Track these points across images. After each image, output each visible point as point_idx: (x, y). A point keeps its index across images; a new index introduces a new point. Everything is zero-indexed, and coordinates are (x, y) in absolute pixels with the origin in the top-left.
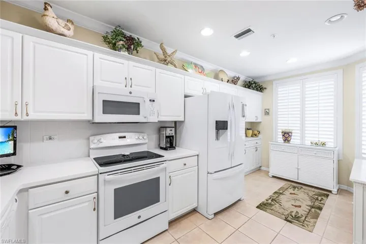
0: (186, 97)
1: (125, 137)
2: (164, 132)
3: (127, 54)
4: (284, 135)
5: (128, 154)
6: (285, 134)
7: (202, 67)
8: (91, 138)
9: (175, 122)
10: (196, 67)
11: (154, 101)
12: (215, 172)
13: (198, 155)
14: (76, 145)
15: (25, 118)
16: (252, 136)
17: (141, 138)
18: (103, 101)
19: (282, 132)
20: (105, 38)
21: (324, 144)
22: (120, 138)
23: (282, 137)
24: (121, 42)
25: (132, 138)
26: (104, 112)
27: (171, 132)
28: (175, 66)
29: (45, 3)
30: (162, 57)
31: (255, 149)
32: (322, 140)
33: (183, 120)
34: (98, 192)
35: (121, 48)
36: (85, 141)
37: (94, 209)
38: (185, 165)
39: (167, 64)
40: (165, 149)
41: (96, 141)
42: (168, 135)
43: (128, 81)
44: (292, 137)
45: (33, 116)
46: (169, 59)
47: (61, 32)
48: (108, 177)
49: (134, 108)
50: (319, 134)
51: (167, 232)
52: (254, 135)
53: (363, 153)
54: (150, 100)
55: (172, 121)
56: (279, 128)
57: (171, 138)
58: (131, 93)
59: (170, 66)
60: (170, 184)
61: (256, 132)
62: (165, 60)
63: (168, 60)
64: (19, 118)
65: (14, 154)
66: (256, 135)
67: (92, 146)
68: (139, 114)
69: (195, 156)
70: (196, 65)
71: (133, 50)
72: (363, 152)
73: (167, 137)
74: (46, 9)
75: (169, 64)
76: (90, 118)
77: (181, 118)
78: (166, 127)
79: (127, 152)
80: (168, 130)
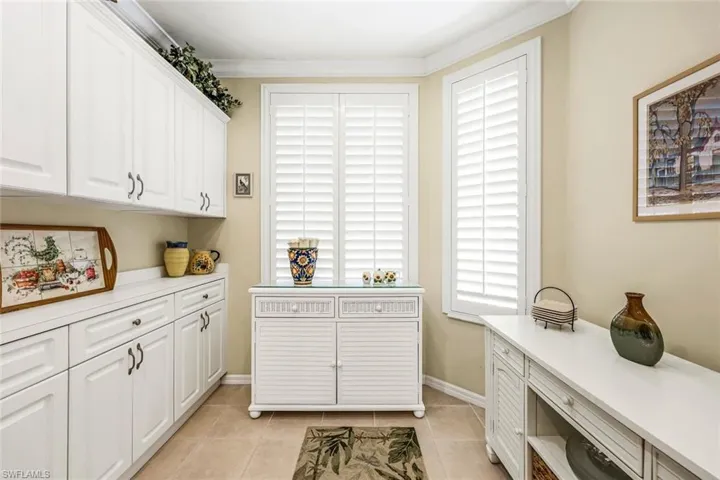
4: (294, 261)
6: (298, 254)
16: (189, 272)
19: (291, 250)
21: (392, 278)
23: (288, 265)
31: (200, 324)
32: (386, 267)
44: (318, 265)
50: (375, 251)
52: (196, 267)
53: (459, 292)
56: (279, 237)
61: (205, 255)
66: (204, 267)
72: (458, 289)
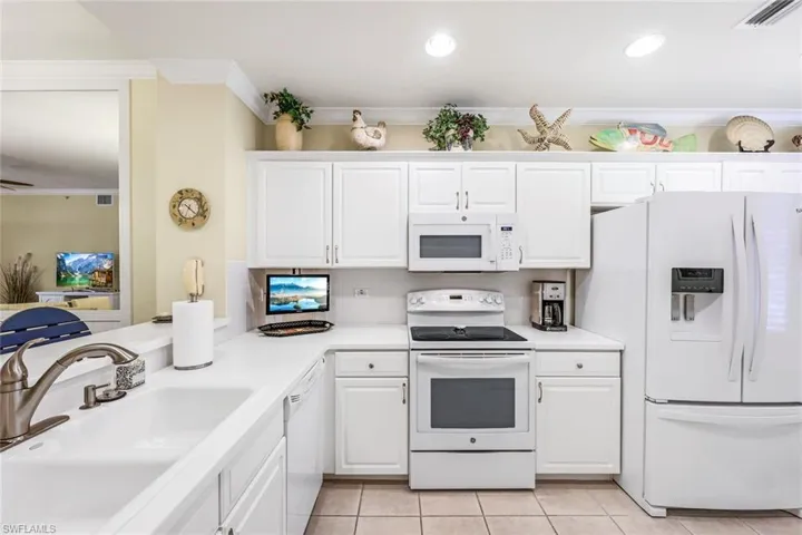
0: (595, 211)
1: (460, 297)
2: (540, 293)
3: (463, 151)
5: (463, 327)
7: (657, 126)
8: (410, 295)
9: (574, 271)
10: (632, 132)
11: (510, 229)
12: (670, 402)
13: (621, 352)
14: (387, 305)
15: (336, 265)
17: (489, 300)
18: (421, 237)
20: (426, 133)
22: (452, 298)
24: (452, 131)
25: (472, 300)
26: (422, 255)
27: (555, 293)
28: (566, 147)
29: (355, 112)
30: (535, 133)
33: (589, 266)
34: (408, 377)
35: (451, 142)
36: (401, 300)
37: (404, 402)
38: (580, 366)
39: (547, 146)
40: (542, 327)
41: (414, 301)
42: (547, 298)
43: (463, 199)
45: (343, 263)
46: (550, 135)
47: (369, 145)
48: (422, 358)
49: (472, 245)
51: (530, 494)
54: (502, 229)
55: (566, 269)
57: (556, 306)
58: (464, 219)
59: (555, 150)
60: (540, 399)
62: (542, 139)
63: (548, 137)
64: (329, 265)
65: (327, 309)
67: (411, 308)
68: (480, 256)
69: (615, 351)
70: (633, 129)
71: (474, 138)
73: (545, 303)
74: (355, 119)
75: (552, 145)
76: (404, 265)
77: (582, 260)
78: (543, 282)
79: (462, 323)
80: (548, 287)
